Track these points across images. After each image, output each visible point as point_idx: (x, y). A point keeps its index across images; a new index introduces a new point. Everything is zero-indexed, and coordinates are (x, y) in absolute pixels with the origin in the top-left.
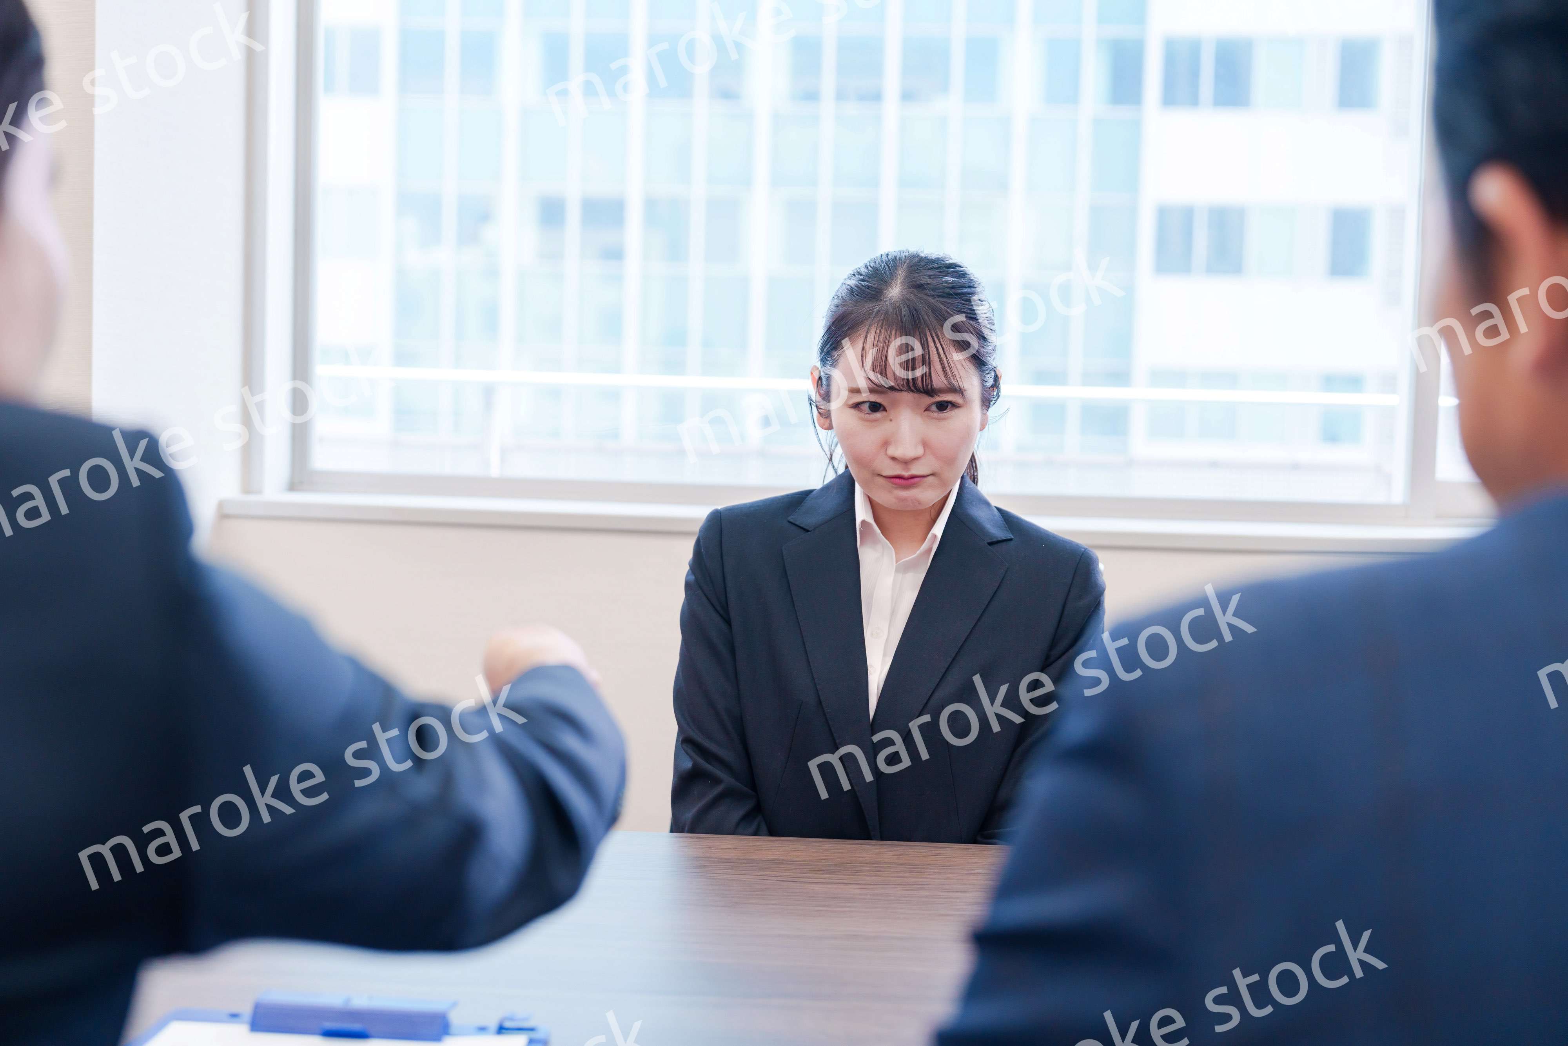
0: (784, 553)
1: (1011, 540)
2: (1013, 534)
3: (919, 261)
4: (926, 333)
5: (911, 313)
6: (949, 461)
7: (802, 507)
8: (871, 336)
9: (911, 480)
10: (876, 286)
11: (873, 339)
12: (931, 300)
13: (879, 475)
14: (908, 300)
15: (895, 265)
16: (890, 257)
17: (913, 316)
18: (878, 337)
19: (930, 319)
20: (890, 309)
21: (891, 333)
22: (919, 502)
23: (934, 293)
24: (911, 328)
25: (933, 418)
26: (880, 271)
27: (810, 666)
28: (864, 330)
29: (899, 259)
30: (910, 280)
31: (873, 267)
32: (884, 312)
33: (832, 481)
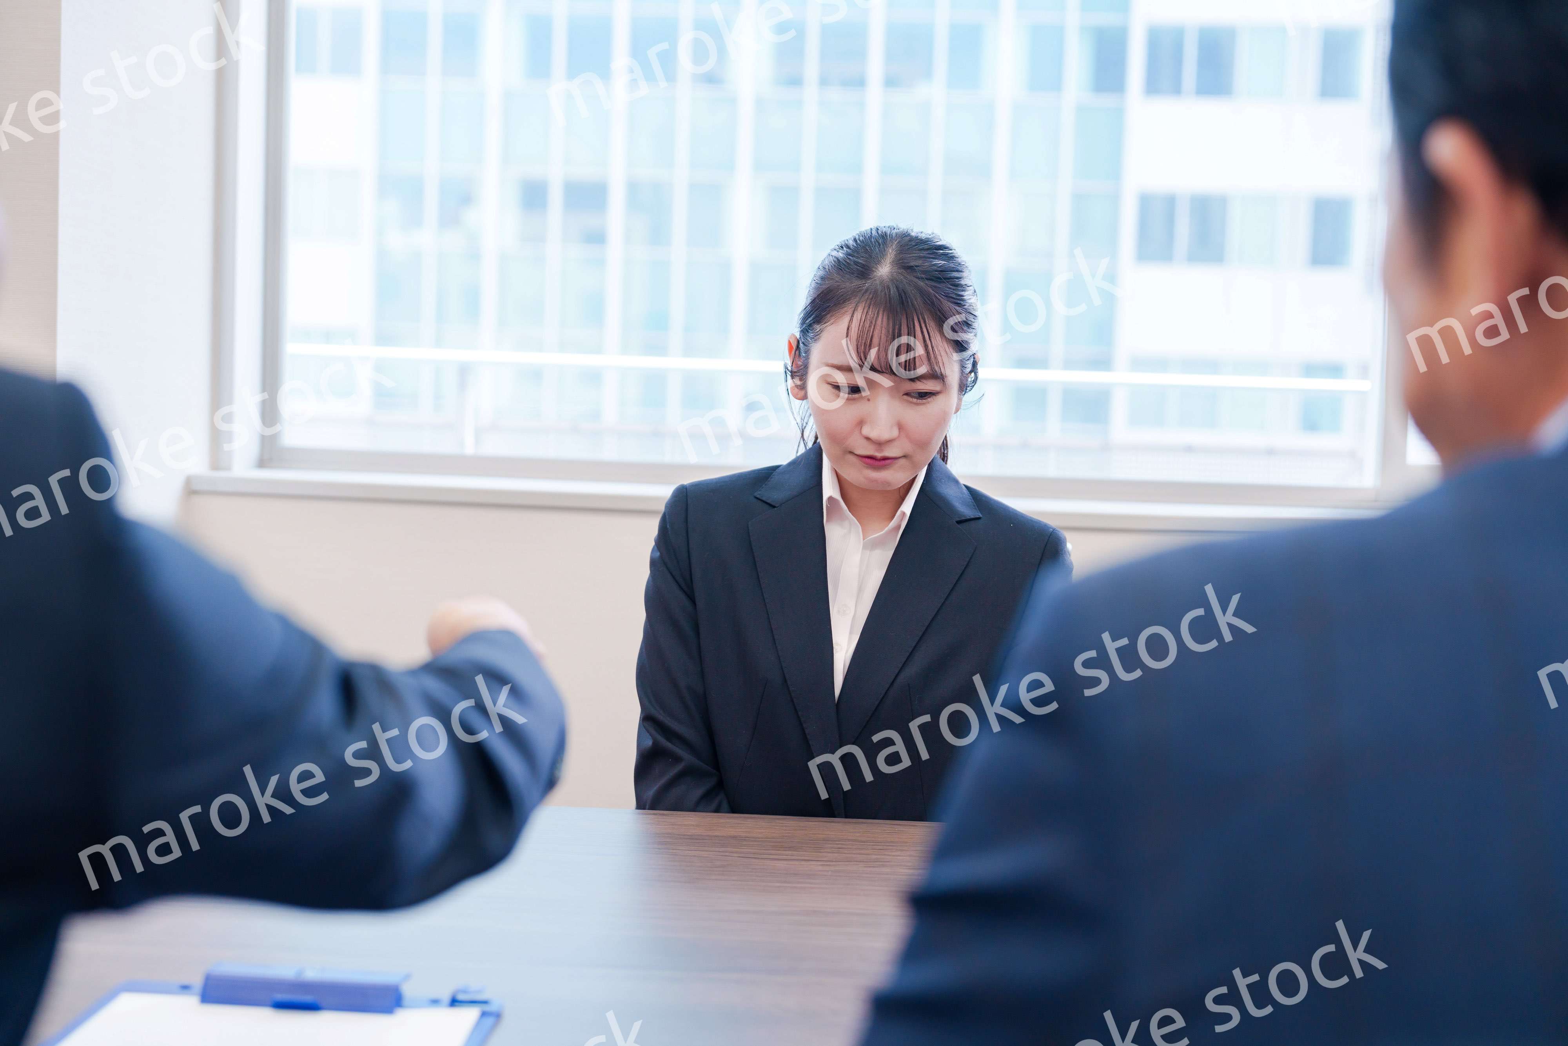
0: (751, 530)
1: (979, 518)
2: (981, 514)
3: (910, 241)
4: (913, 317)
5: (900, 295)
6: (923, 445)
7: (769, 483)
8: (858, 315)
9: (884, 462)
10: (863, 263)
11: (859, 318)
12: (921, 284)
13: (851, 453)
14: (897, 281)
15: (885, 243)
16: (880, 232)
17: (902, 298)
18: (864, 316)
19: (918, 302)
20: (879, 288)
21: (878, 313)
22: (888, 483)
23: (923, 276)
24: (898, 310)
25: (911, 403)
26: (869, 246)
27: (775, 644)
28: (851, 307)
29: (890, 236)
30: (900, 260)
31: (862, 242)
32: (873, 290)
33: (801, 455)
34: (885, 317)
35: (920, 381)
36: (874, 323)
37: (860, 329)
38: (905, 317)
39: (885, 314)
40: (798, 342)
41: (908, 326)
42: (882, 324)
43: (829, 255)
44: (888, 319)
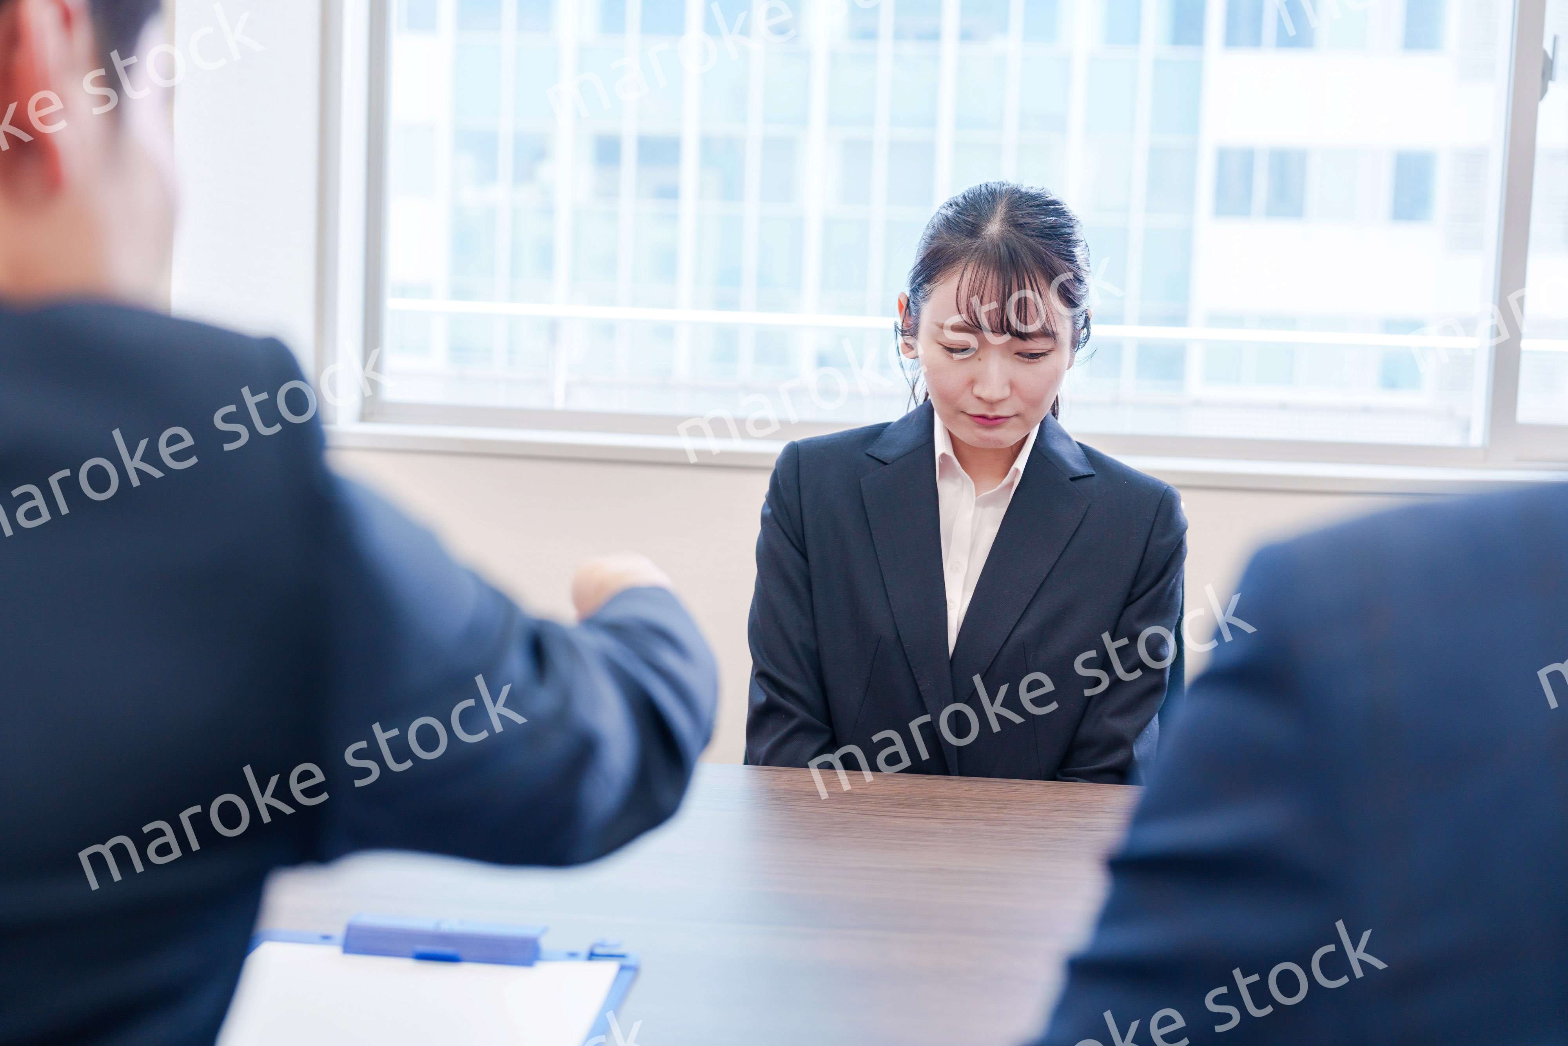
0: (862, 485)
1: (1092, 475)
2: (1095, 470)
3: (1020, 197)
4: (1024, 276)
5: (1010, 253)
6: (1035, 403)
7: (880, 440)
8: (968, 275)
9: (996, 421)
10: (973, 221)
11: (969, 278)
12: (1030, 240)
13: (963, 412)
14: (1007, 239)
15: (994, 199)
16: (989, 189)
17: (1012, 256)
18: (974, 275)
19: (1028, 260)
20: (989, 247)
21: (988, 273)
22: (1001, 443)
23: (1033, 233)
24: (1009, 269)
25: (1023, 362)
26: (979, 204)
27: (889, 600)
28: (960, 266)
29: (999, 193)
30: (1010, 218)
31: (971, 199)
32: (983, 249)
33: (911, 413)
34: (995, 277)
35: (1031, 339)
36: (984, 282)
37: (970, 289)
38: (1015, 276)
39: (995, 273)
40: (908, 300)
41: (1018, 284)
42: (992, 283)
43: (938, 212)
44: (998, 278)
